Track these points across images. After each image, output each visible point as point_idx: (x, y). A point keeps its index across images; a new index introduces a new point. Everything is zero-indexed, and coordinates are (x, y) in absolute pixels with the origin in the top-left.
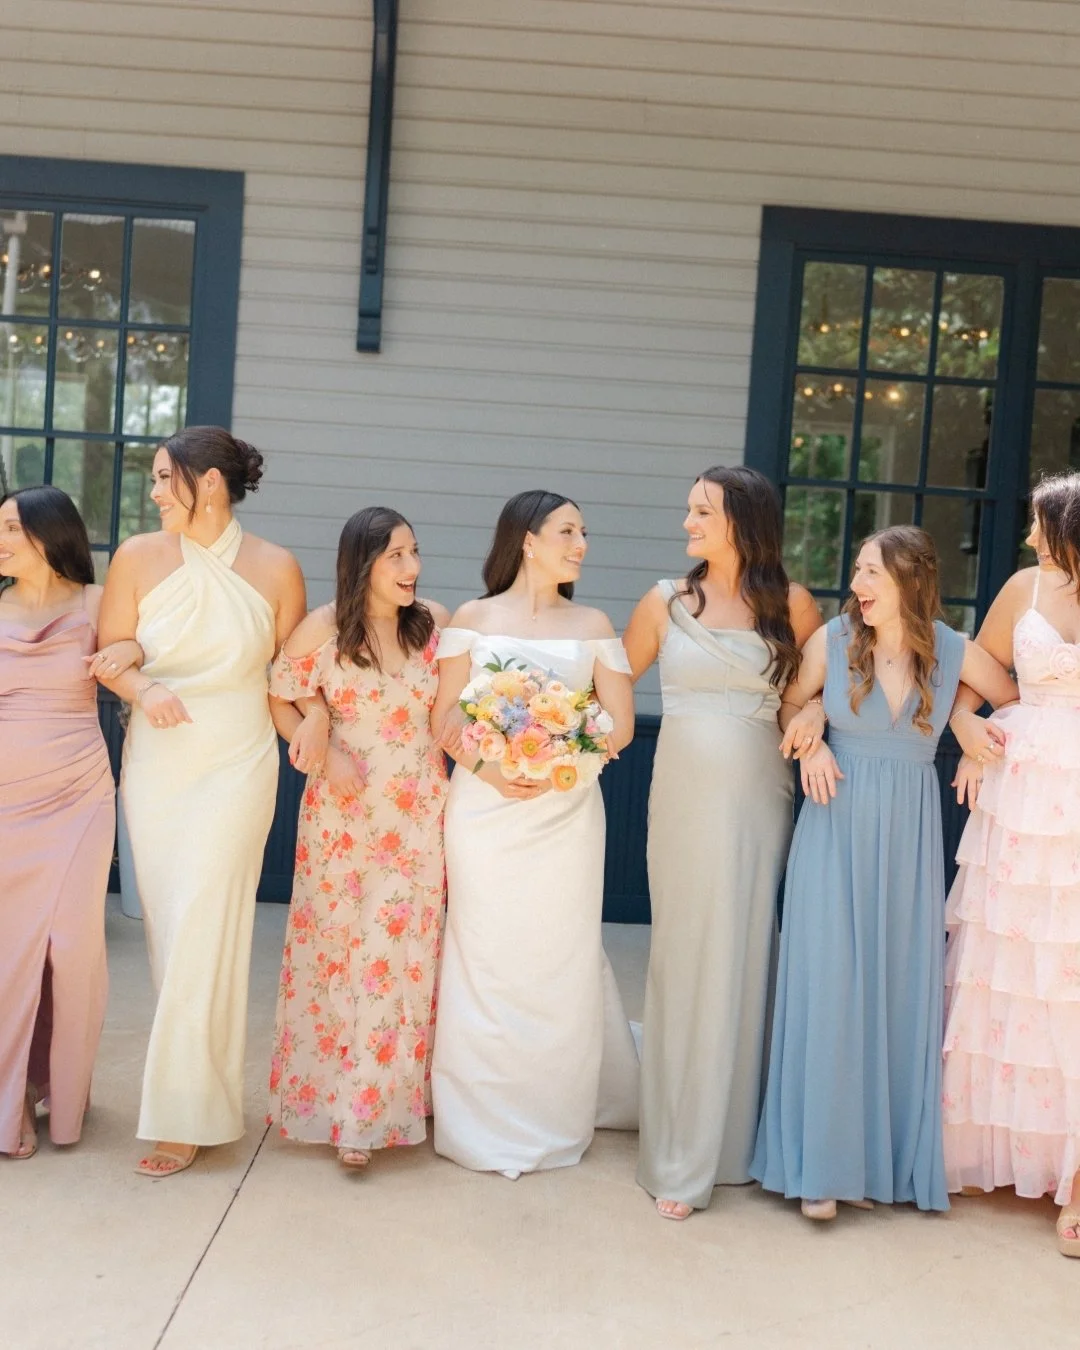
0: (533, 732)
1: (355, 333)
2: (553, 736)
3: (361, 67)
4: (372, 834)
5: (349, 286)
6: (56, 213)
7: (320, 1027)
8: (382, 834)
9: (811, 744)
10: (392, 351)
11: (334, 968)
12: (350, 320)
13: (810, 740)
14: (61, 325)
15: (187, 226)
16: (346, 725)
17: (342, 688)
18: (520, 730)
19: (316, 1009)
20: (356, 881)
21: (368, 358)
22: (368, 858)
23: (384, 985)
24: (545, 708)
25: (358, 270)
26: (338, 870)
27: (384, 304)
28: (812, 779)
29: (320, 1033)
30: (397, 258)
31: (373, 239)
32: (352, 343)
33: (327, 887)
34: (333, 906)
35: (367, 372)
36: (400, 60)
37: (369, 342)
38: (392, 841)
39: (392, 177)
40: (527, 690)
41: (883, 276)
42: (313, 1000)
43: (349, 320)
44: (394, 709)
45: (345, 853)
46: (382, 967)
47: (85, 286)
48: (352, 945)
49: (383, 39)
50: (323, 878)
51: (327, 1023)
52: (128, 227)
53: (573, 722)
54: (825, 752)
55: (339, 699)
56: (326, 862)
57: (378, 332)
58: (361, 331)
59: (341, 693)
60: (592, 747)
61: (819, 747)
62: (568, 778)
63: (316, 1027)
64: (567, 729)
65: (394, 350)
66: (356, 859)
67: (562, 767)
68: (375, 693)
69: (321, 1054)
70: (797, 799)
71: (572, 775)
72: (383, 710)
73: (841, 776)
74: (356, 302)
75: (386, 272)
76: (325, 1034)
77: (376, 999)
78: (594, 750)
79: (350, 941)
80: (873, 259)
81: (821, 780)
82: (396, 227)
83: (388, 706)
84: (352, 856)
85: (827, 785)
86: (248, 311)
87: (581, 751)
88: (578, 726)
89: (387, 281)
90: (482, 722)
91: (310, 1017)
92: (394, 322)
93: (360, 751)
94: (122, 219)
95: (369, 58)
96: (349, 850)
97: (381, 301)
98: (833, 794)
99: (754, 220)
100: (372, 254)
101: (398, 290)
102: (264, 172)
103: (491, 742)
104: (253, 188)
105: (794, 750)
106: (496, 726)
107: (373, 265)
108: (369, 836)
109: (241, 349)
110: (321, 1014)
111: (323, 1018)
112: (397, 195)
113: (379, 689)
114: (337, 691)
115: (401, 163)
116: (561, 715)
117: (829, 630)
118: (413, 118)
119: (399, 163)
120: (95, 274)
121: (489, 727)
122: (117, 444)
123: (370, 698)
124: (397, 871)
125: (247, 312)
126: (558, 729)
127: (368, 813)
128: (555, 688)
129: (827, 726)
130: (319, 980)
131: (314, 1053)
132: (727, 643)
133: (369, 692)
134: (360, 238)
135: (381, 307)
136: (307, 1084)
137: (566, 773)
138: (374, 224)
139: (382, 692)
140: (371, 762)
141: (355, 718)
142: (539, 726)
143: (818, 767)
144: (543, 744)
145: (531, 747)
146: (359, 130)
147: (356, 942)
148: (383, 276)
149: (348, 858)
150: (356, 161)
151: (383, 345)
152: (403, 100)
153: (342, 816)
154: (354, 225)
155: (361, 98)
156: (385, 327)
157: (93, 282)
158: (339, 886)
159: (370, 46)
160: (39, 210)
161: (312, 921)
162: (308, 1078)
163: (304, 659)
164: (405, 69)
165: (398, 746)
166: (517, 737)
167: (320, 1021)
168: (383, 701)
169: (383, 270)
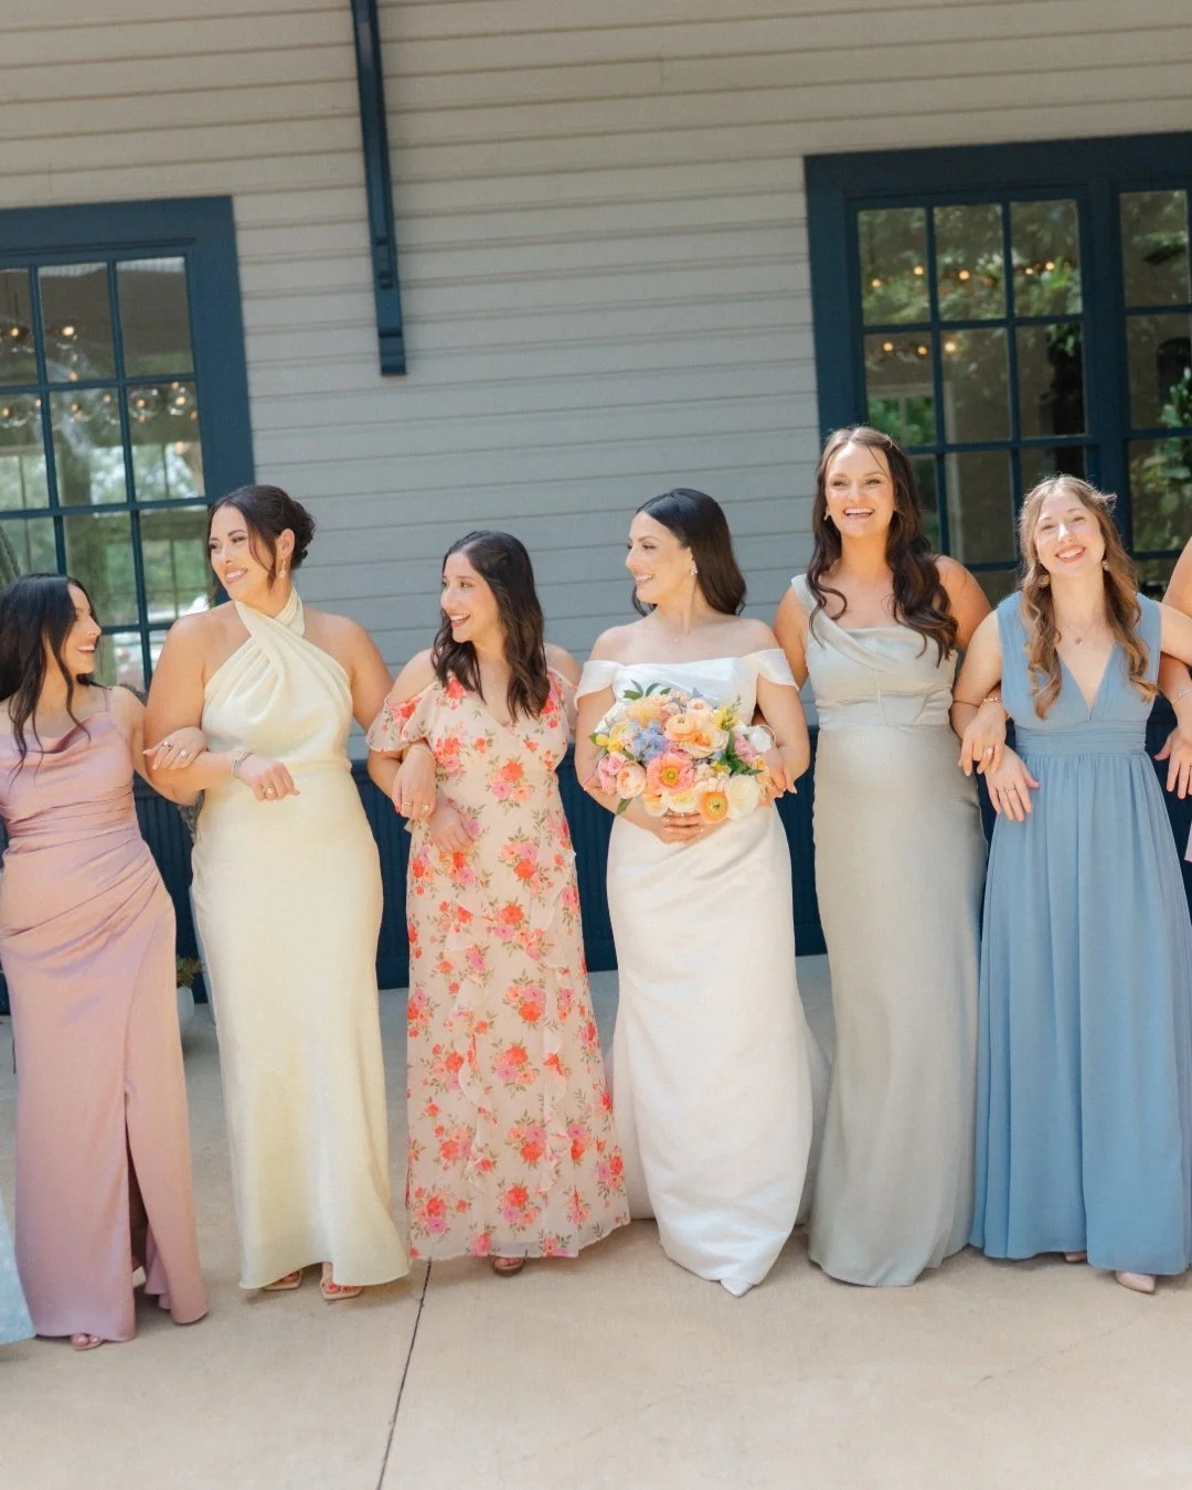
0: (671, 757)
1: (377, 356)
2: (695, 760)
3: (344, 62)
4: (491, 904)
5: (363, 306)
6: (30, 268)
7: (440, 1130)
8: (502, 905)
9: (993, 754)
10: (419, 371)
11: (455, 1062)
12: (369, 341)
13: (990, 751)
14: (52, 390)
15: (174, 264)
16: (452, 780)
17: (445, 737)
18: (656, 757)
19: (434, 1110)
20: (478, 956)
21: (395, 382)
22: (489, 930)
23: (525, 1076)
24: (685, 728)
25: (371, 286)
26: (457, 946)
27: (405, 319)
28: (1002, 796)
29: (440, 1138)
30: (413, 267)
31: (383, 249)
32: (375, 367)
33: (446, 967)
34: (454, 988)
35: (395, 398)
36: (385, 49)
37: (394, 363)
38: (514, 914)
39: (394, 179)
40: (663, 712)
41: (945, 217)
42: (431, 1100)
43: (367, 341)
44: (503, 763)
45: (463, 925)
46: (518, 1054)
47: (59, 344)
48: (477, 1030)
49: (365, 28)
50: (441, 955)
51: (447, 1124)
52: (111, 273)
53: (719, 742)
54: (1011, 759)
55: (440, 749)
56: (445, 937)
57: (402, 352)
58: (383, 353)
59: (443, 742)
60: (743, 767)
61: (1003, 755)
62: (718, 806)
63: (437, 1132)
64: (711, 751)
65: (421, 370)
66: (476, 933)
67: (709, 794)
68: (481, 743)
69: (444, 1161)
70: (986, 816)
71: (721, 802)
72: (491, 763)
73: (1036, 785)
74: (373, 322)
75: (402, 285)
76: (446, 1139)
77: (517, 1089)
78: (747, 771)
79: (475, 1025)
80: (929, 198)
81: (1012, 794)
82: (406, 233)
83: (497, 759)
84: (471, 929)
85: (1021, 801)
86: (256, 348)
87: (731, 775)
88: (725, 746)
89: (404, 295)
90: (614, 754)
91: (429, 1120)
92: (418, 338)
93: (469, 809)
94: (102, 265)
95: (350, 52)
96: (468, 921)
97: (400, 317)
98: (1028, 807)
99: (795, 173)
100: (385, 266)
101: (416, 302)
103: (627, 775)
104: (243, 212)
105: (976, 764)
106: (630, 756)
107: (387, 280)
108: (487, 905)
109: (253, 391)
110: (439, 1116)
111: (443, 1120)
112: (404, 198)
113: (486, 739)
114: (439, 741)
115: (402, 163)
116: (704, 735)
117: (999, 616)
118: (407, 111)
119: (400, 163)
120: (69, 331)
121: (622, 758)
122: (132, 513)
123: (475, 747)
124: (521, 947)
125: (254, 348)
126: (698, 751)
127: (484, 880)
128: (696, 707)
129: (1010, 724)
130: (435, 1076)
131: (437, 1160)
132: (871, 645)
133: (474, 741)
134: (369, 251)
135: (401, 324)
136: (434, 1196)
137: (715, 801)
138: (381, 233)
139: (490, 741)
140: (483, 821)
141: (460, 772)
142: (681, 751)
143: (1006, 779)
144: (686, 769)
145: (671, 775)
146: (350, 132)
147: (483, 1026)
148: (398, 290)
149: (467, 931)
150: (353, 167)
151: (409, 365)
152: (395, 93)
153: (454, 886)
154: (360, 237)
155: (349, 96)
156: (408, 346)
157: (68, 339)
158: (461, 964)
159: (350, 37)
160: (11, 267)
161: (423, 1010)
162: (434, 1188)
163: (404, 705)
164: (393, 59)
165: (512, 805)
166: (652, 764)
167: (439, 1123)
168: (493, 751)
169: (398, 282)
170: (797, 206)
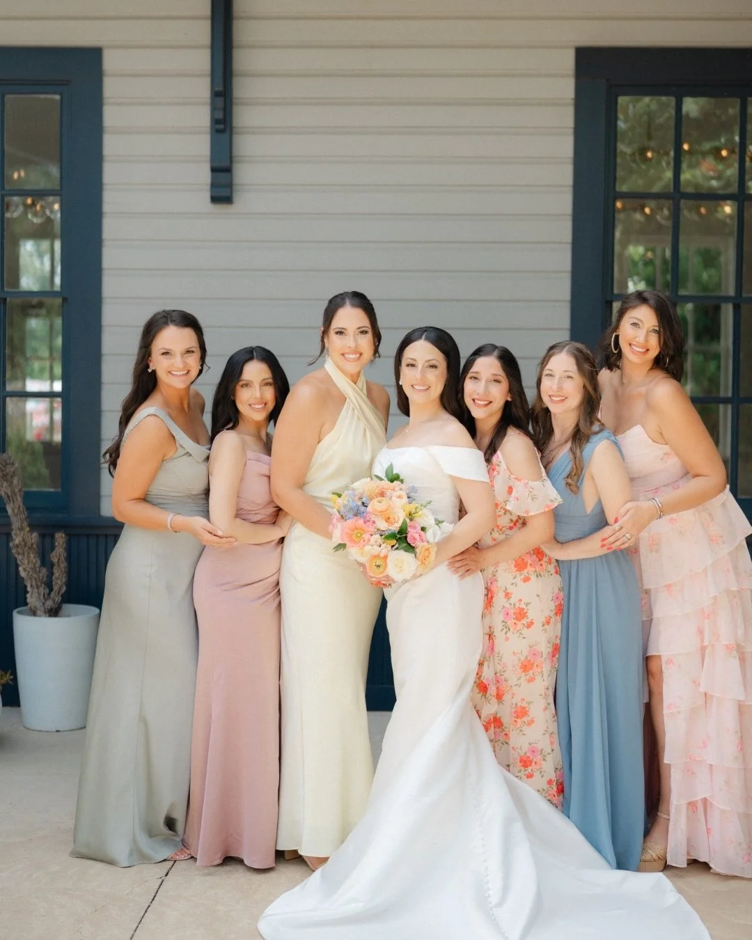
1: (209, 187)
5: (201, 145)
10: (243, 200)
12: (204, 175)
15: (57, 97)
21: (221, 208)
25: (208, 130)
27: (234, 159)
30: (244, 117)
31: (220, 101)
32: (207, 195)
35: (222, 221)
37: (222, 192)
39: (235, 43)
41: (691, 106)
57: (230, 185)
58: (214, 185)
74: (209, 159)
75: (234, 130)
80: (680, 90)
82: (241, 89)
89: (235, 137)
92: (244, 174)
97: (231, 157)
99: (568, 61)
100: (220, 115)
101: (245, 145)
102: (119, 47)
104: (110, 62)
107: (222, 126)
109: (107, 208)
112: (241, 60)
115: (243, 31)
125: (110, 173)
134: (208, 100)
135: (231, 161)
138: (220, 88)
148: (231, 134)
150: (202, 32)
151: (236, 197)
154: (203, 88)
156: (235, 180)
169: (231, 128)
170: (566, 88)
